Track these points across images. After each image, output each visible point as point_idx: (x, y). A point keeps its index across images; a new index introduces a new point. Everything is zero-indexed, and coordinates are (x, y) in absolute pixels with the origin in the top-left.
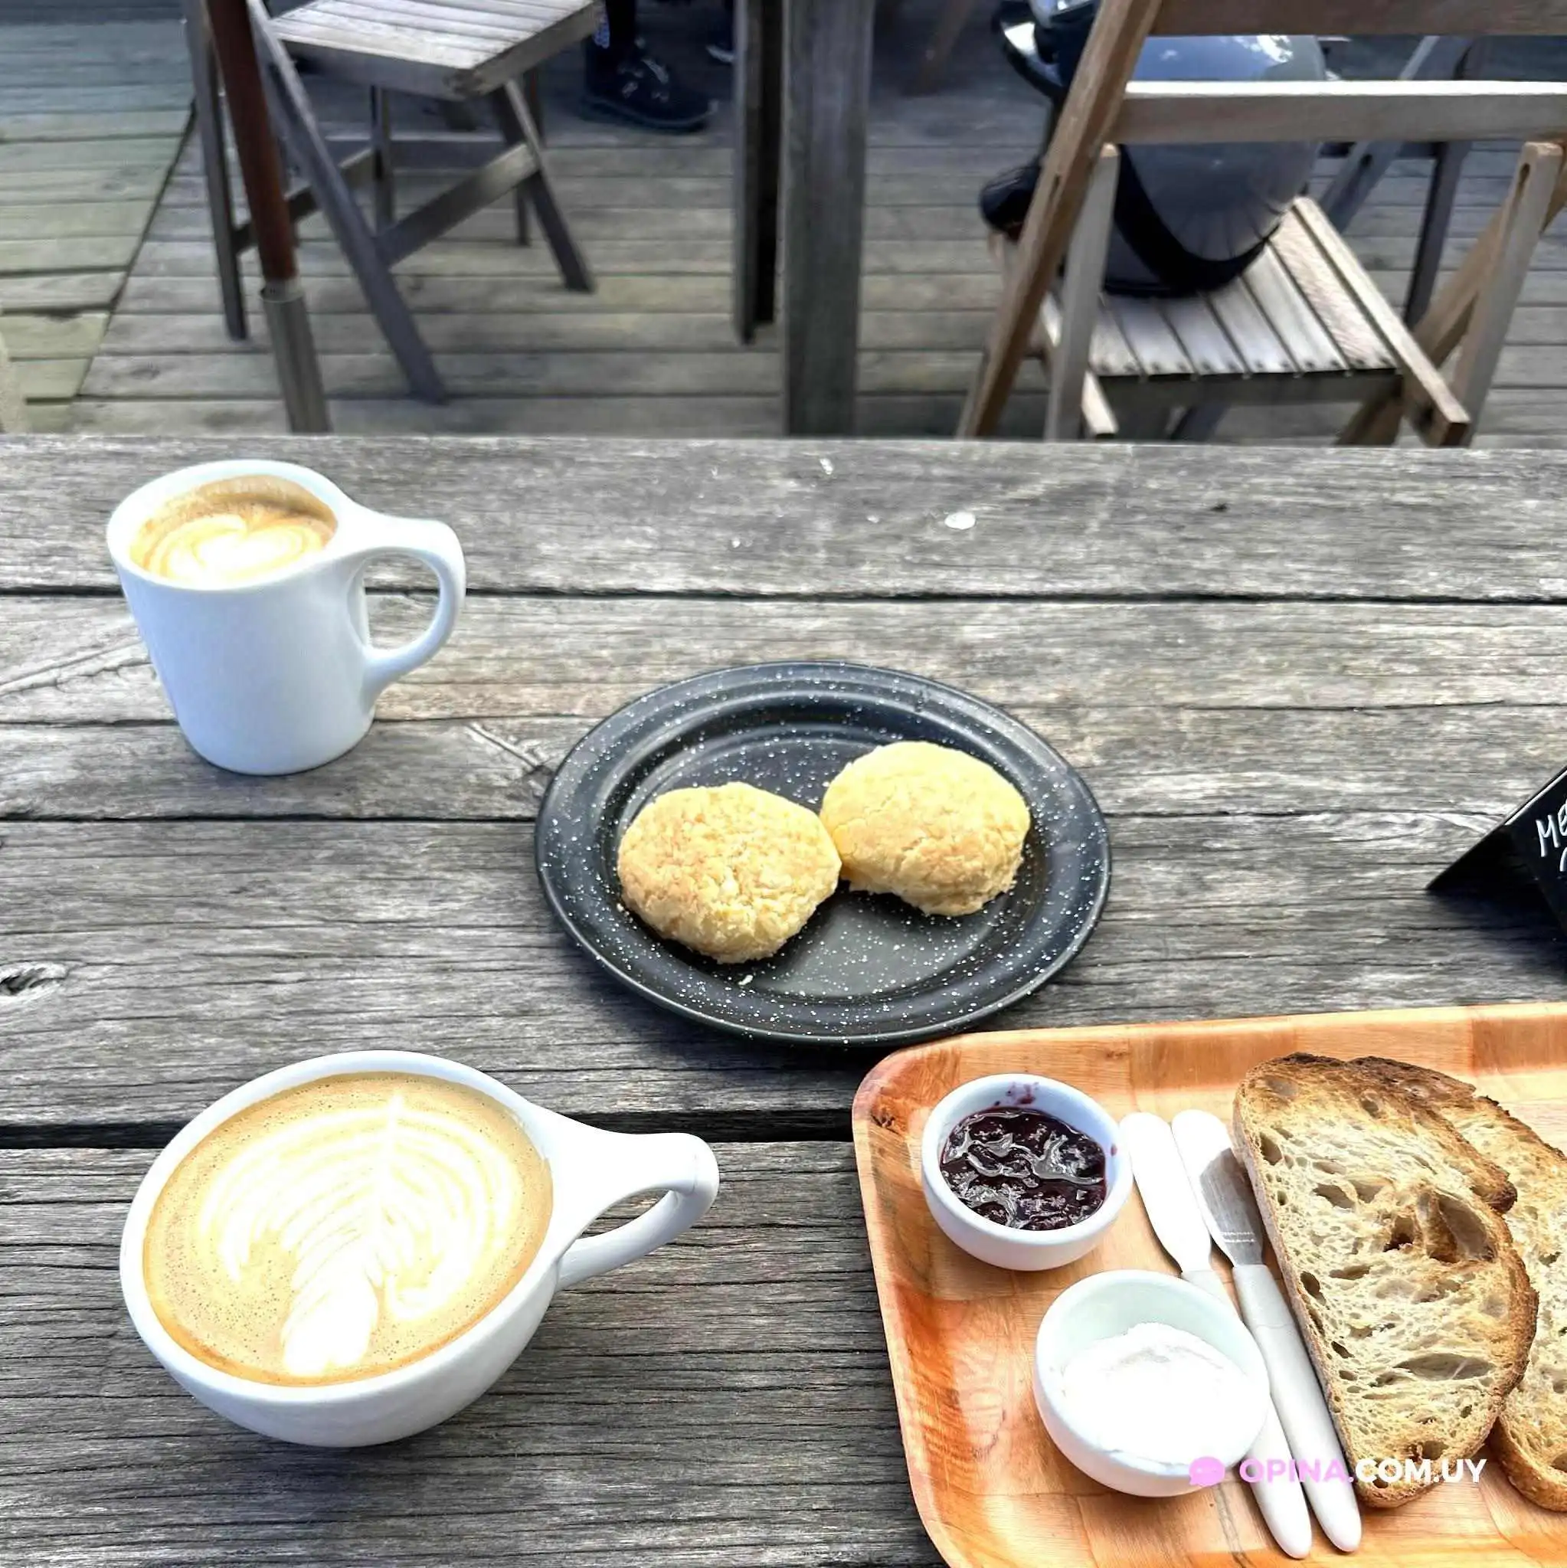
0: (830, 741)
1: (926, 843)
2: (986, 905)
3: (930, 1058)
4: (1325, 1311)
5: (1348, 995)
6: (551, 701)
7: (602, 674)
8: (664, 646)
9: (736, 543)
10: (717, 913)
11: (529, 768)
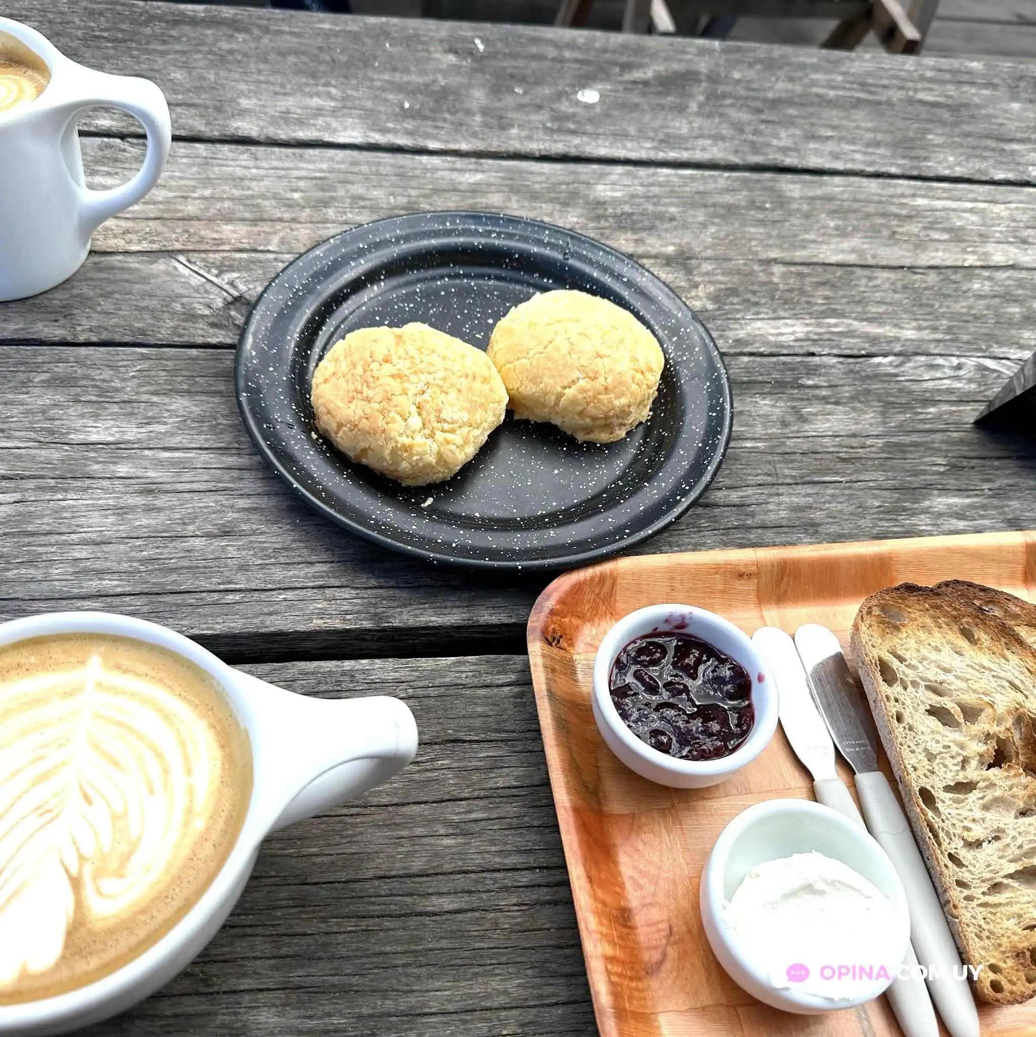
0: (491, 282)
1: (582, 383)
2: (629, 434)
3: (592, 579)
4: (941, 824)
5: (922, 516)
6: (249, 238)
7: (294, 215)
8: (347, 192)
9: (407, 105)
10: (403, 445)
11: (230, 299)
